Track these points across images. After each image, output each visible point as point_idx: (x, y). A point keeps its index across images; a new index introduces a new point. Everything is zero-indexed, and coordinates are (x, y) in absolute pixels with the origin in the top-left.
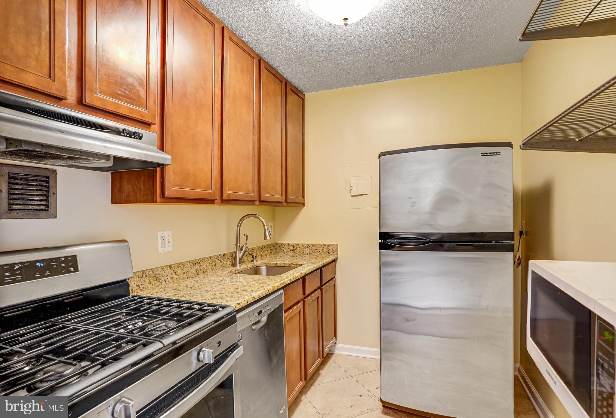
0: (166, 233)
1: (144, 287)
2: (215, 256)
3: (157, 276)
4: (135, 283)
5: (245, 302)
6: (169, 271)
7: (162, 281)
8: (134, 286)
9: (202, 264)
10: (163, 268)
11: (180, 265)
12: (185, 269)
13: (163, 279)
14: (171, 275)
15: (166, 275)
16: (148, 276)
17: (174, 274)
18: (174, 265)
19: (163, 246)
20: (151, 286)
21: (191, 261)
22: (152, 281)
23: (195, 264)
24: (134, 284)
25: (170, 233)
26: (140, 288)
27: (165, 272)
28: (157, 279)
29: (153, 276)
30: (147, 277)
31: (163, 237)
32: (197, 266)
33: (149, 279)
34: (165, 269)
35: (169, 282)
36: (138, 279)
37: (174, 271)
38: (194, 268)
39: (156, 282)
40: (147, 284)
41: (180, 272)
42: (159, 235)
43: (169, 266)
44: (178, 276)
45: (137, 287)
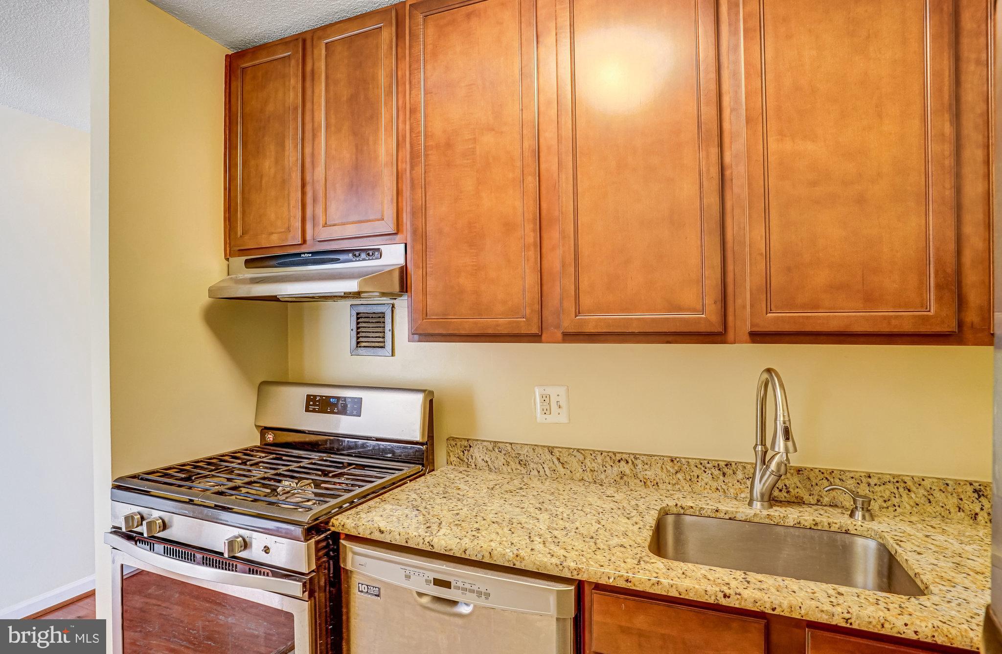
0: (552, 391)
1: (496, 467)
2: (690, 460)
3: (522, 457)
4: (481, 456)
5: (398, 537)
6: (549, 456)
7: (532, 470)
8: (480, 460)
9: (640, 466)
10: (534, 447)
11: (575, 453)
12: (589, 464)
13: (532, 465)
14: (551, 464)
15: (540, 461)
16: (503, 452)
17: (559, 466)
18: (560, 450)
19: (547, 411)
20: (510, 471)
21: (605, 452)
22: (512, 463)
23: (619, 461)
24: (479, 457)
25: (562, 391)
26: (488, 465)
27: (539, 455)
28: (521, 462)
29: (514, 455)
30: (502, 454)
31: (546, 398)
32: (626, 468)
33: (506, 458)
34: (539, 450)
35: (546, 475)
36: (485, 451)
37: (559, 459)
38: (615, 469)
39: (519, 467)
40: (501, 464)
41: (574, 463)
42: (538, 392)
43: (548, 447)
44: (569, 472)
45: (485, 464)
